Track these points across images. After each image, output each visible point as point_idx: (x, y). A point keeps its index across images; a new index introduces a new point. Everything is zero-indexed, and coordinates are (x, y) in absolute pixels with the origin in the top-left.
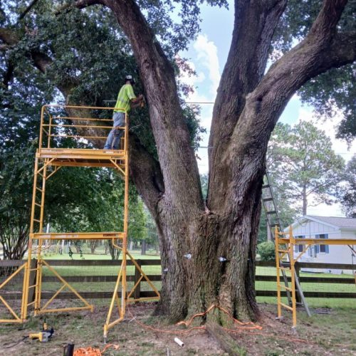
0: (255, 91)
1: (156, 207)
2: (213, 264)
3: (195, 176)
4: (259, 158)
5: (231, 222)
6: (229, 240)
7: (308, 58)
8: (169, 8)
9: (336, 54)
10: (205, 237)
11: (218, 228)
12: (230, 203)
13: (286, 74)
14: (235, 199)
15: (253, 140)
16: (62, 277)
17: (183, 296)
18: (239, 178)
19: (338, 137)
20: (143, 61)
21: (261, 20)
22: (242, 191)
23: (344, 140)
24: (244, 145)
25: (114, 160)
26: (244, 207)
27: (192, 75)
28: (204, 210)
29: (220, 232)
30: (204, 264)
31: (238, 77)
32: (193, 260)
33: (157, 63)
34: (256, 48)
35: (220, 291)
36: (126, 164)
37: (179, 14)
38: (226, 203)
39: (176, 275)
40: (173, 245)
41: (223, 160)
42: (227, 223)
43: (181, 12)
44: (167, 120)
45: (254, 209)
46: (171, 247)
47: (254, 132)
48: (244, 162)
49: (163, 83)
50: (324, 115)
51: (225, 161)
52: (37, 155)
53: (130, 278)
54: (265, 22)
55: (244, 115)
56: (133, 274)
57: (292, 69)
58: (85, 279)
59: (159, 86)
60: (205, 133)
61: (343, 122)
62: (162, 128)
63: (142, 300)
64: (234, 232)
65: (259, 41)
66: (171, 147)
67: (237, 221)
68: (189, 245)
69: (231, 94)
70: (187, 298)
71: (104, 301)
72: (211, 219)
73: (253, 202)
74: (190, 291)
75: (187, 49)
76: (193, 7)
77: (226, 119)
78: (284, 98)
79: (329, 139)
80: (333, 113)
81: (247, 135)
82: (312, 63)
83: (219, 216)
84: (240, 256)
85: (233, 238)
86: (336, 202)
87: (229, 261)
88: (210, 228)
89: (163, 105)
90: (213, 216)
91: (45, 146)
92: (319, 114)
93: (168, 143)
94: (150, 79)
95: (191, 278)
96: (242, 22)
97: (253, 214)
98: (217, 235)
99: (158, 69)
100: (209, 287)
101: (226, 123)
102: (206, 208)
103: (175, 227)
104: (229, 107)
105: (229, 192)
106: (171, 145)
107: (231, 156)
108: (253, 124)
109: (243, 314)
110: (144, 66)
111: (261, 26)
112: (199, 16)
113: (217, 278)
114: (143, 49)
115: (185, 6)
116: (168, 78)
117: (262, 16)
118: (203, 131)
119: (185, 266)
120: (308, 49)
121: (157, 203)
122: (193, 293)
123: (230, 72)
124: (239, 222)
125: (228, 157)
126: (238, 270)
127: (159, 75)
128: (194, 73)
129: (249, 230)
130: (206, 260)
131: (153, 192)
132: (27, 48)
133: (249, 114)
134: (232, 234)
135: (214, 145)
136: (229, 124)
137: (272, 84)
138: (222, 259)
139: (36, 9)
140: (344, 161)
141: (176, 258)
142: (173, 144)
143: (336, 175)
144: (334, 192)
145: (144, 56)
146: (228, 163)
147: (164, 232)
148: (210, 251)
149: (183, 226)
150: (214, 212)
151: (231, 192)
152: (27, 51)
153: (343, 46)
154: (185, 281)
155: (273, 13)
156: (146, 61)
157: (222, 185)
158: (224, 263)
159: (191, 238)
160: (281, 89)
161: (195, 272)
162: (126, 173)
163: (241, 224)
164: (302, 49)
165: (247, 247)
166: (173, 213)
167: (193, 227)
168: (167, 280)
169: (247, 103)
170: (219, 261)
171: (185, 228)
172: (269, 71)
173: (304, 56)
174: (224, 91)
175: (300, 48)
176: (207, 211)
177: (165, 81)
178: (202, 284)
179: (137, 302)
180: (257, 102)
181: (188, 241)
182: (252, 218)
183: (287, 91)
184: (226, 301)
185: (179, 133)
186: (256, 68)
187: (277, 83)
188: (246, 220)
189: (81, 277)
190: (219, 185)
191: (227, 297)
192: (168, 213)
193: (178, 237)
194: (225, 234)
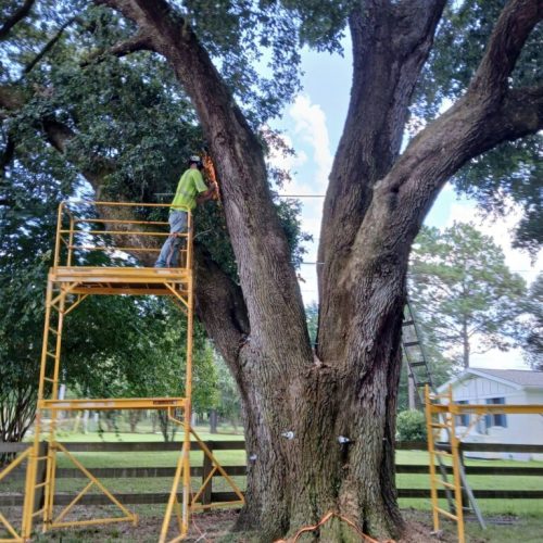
0: (387, 178)
1: (237, 357)
2: (328, 448)
3: (297, 309)
4: (397, 278)
5: (355, 379)
6: (352, 407)
7: (468, 127)
8: (254, 56)
9: (511, 121)
10: (315, 403)
11: (335, 389)
12: (353, 350)
13: (435, 152)
14: (362, 342)
15: (386, 251)
16: (88, 469)
17: (281, 499)
18: (366, 310)
19: (515, 245)
20: (215, 134)
21: (393, 72)
22: (371, 331)
23: (525, 250)
24: (372, 260)
25: (170, 284)
26: (376, 356)
27: (288, 155)
28: (313, 361)
29: (339, 395)
30: (314, 447)
31: (360, 156)
32: (297, 441)
33: (236, 137)
34: (386, 114)
35: (341, 491)
36: (190, 291)
37: (269, 65)
38: (348, 350)
39: (269, 465)
40: (265, 416)
41: (340, 283)
42: (349, 382)
43: (272, 62)
44: (252, 223)
45: (391, 359)
46: (261, 421)
47: (387, 240)
48: (373, 285)
49: (246, 167)
50: (492, 213)
51: (345, 283)
52: (51, 277)
53: (196, 471)
54: (399, 75)
55: (371, 214)
56: (201, 465)
57: (444, 143)
58: (124, 473)
59: (240, 170)
60: (310, 242)
61: (523, 223)
62: (245, 235)
63: (215, 505)
64: (360, 396)
65: (391, 103)
66: (259, 263)
67: (365, 377)
68: (290, 417)
69: (350, 182)
70: (289, 503)
71: (154, 509)
72: (325, 375)
73: (389, 348)
74: (293, 492)
75: (280, 116)
76: (290, 53)
77: (344, 219)
78: (432, 188)
79: (500, 249)
80: (506, 210)
81: (377, 244)
82: (474, 134)
83: (336, 371)
84: (371, 433)
85: (359, 405)
86: (515, 346)
87: (354, 443)
88: (323, 390)
89: (246, 199)
90: (327, 371)
91: (63, 263)
92: (485, 212)
93: (255, 257)
94: (227, 161)
95: (294, 470)
96: (364, 75)
97: (389, 367)
98: (333, 401)
99: (238, 146)
100: (323, 485)
101: (344, 226)
102: (315, 357)
103: (267, 387)
104: (348, 202)
105: (351, 333)
106: (259, 261)
107: (353, 276)
108: (385, 228)
109: (378, 526)
110: (217, 142)
111: (393, 80)
112: (299, 67)
113: (336, 470)
114: (215, 117)
115: (278, 53)
116: (253, 158)
117: (395, 65)
118: (308, 238)
119: (283, 451)
120: (466, 113)
121: (239, 351)
122: (298, 494)
123: (348, 150)
124: (367, 379)
125: (349, 278)
126: (369, 457)
127: (240, 155)
128: (292, 152)
129: (384, 392)
130: (317, 441)
131: (231, 332)
132: (38, 115)
133: (378, 212)
134: (357, 398)
135: (326, 258)
136: (348, 227)
137: (414, 167)
138: (342, 440)
139: (50, 57)
140: (525, 283)
141: (269, 438)
142: (262, 258)
143: (513, 304)
144: (511, 330)
145: (217, 126)
146: (349, 286)
147: (250, 395)
148: (324, 427)
149: (281, 386)
150: (328, 364)
151: (355, 332)
152: (36, 120)
153: (521, 108)
154: (284, 475)
155: (411, 61)
156: (219, 134)
157: (340, 321)
158: (346, 445)
159: (293, 406)
160: (427, 173)
161: (299, 459)
162: (189, 305)
163: (371, 382)
164: (457, 115)
165: (381, 420)
166: (264, 366)
167: (295, 388)
168: (256, 474)
169: (375, 196)
170: (338, 443)
171: (283, 390)
172: (408, 147)
173: (461, 124)
174: (340, 178)
175: (454, 113)
176: (318, 363)
177: (249, 165)
178: (312, 480)
179: (206, 510)
180: (391, 194)
181: (289, 411)
182: (389, 373)
183: (438, 176)
184: (350, 506)
185: (273, 242)
186: (388, 143)
187: (420, 166)
188: (380, 376)
189: (117, 469)
190: (335, 321)
191: (352, 500)
192: (256, 367)
193: (272, 405)
194: (347, 398)
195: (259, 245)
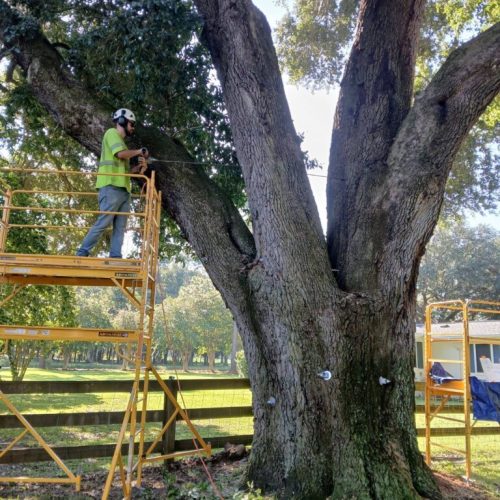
0: (432, 88)
5: (393, 312)
6: (390, 345)
10: (356, 338)
11: (375, 323)
12: (390, 278)
13: (486, 68)
14: (399, 270)
15: (434, 169)
18: (405, 235)
22: (408, 261)
24: (420, 177)
26: (409, 287)
31: (386, 64)
32: (337, 382)
33: (251, 14)
35: (385, 440)
38: (382, 280)
39: (296, 411)
40: (290, 352)
41: (375, 201)
42: (387, 315)
44: (269, 120)
46: (283, 357)
47: (437, 156)
48: (417, 207)
49: (261, 51)
51: (381, 203)
53: (155, 416)
55: (412, 126)
57: (496, 59)
59: (255, 55)
62: (261, 134)
64: (397, 332)
66: (276, 169)
67: (401, 311)
68: (322, 353)
69: (377, 90)
74: (335, 443)
81: (425, 161)
83: (373, 302)
85: (395, 342)
87: (394, 384)
89: (261, 90)
90: (364, 301)
93: (271, 162)
94: (238, 39)
95: (335, 416)
98: (372, 336)
99: (253, 25)
101: (374, 138)
103: (291, 317)
105: (386, 259)
106: (276, 166)
107: (393, 195)
108: (434, 142)
110: (228, 15)
119: (317, 394)
121: (247, 273)
122: (344, 446)
124: (403, 313)
125: (387, 197)
127: (254, 35)
133: (423, 125)
134: (394, 333)
135: (350, 173)
137: (464, 79)
138: (383, 381)
141: (297, 378)
142: (281, 164)
146: (386, 206)
149: (307, 317)
151: (390, 259)
154: (318, 423)
156: (233, 5)
157: (371, 245)
158: (386, 385)
159: (327, 340)
160: (476, 87)
163: (405, 316)
166: (287, 292)
167: (327, 321)
169: (419, 106)
170: (379, 385)
171: (311, 322)
178: (358, 428)
181: (320, 346)
184: (398, 457)
187: (470, 80)
190: (365, 246)
192: (274, 292)
193: (300, 339)
194: (385, 333)
195: (277, 148)
